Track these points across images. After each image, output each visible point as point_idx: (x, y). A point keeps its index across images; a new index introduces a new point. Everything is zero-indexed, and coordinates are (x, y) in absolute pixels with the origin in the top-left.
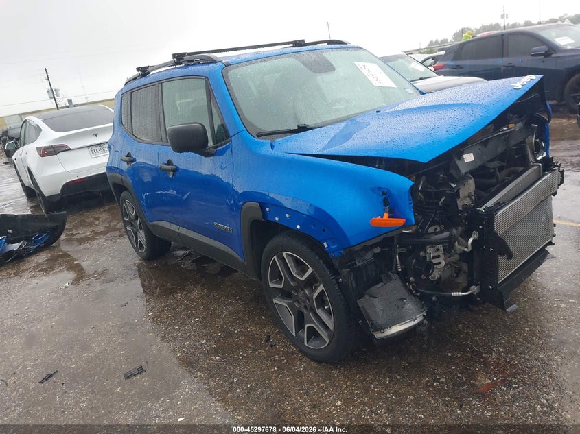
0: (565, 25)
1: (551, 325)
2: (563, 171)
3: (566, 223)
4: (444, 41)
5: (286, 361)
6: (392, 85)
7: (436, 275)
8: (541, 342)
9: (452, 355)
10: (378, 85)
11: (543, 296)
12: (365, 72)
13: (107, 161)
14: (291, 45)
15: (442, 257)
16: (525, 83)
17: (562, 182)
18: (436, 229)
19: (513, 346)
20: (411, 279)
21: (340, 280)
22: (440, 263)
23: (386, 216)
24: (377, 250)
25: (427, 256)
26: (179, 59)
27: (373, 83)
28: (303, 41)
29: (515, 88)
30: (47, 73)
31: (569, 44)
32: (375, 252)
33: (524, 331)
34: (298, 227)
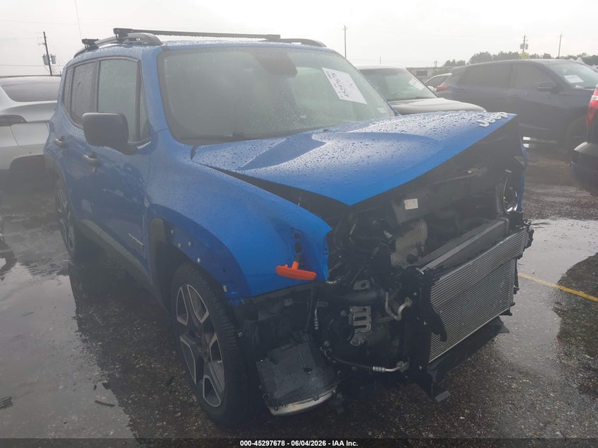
0: (577, 63)
1: (495, 409)
2: (533, 231)
3: (540, 281)
4: (462, 63)
5: (179, 414)
6: (362, 100)
7: (358, 339)
8: (479, 432)
9: (373, 434)
10: (345, 98)
11: (494, 370)
12: (332, 81)
13: (45, 142)
14: (264, 39)
15: (369, 319)
16: (494, 121)
17: (529, 244)
18: (364, 285)
19: (446, 432)
20: (326, 343)
21: (240, 334)
22: (365, 326)
23: (295, 265)
24: (288, 303)
25: (350, 316)
26: (122, 35)
27: (339, 95)
28: (279, 36)
29: (481, 125)
30: (45, 37)
31: (579, 84)
32: (286, 305)
33: (463, 412)
34: (199, 260)
